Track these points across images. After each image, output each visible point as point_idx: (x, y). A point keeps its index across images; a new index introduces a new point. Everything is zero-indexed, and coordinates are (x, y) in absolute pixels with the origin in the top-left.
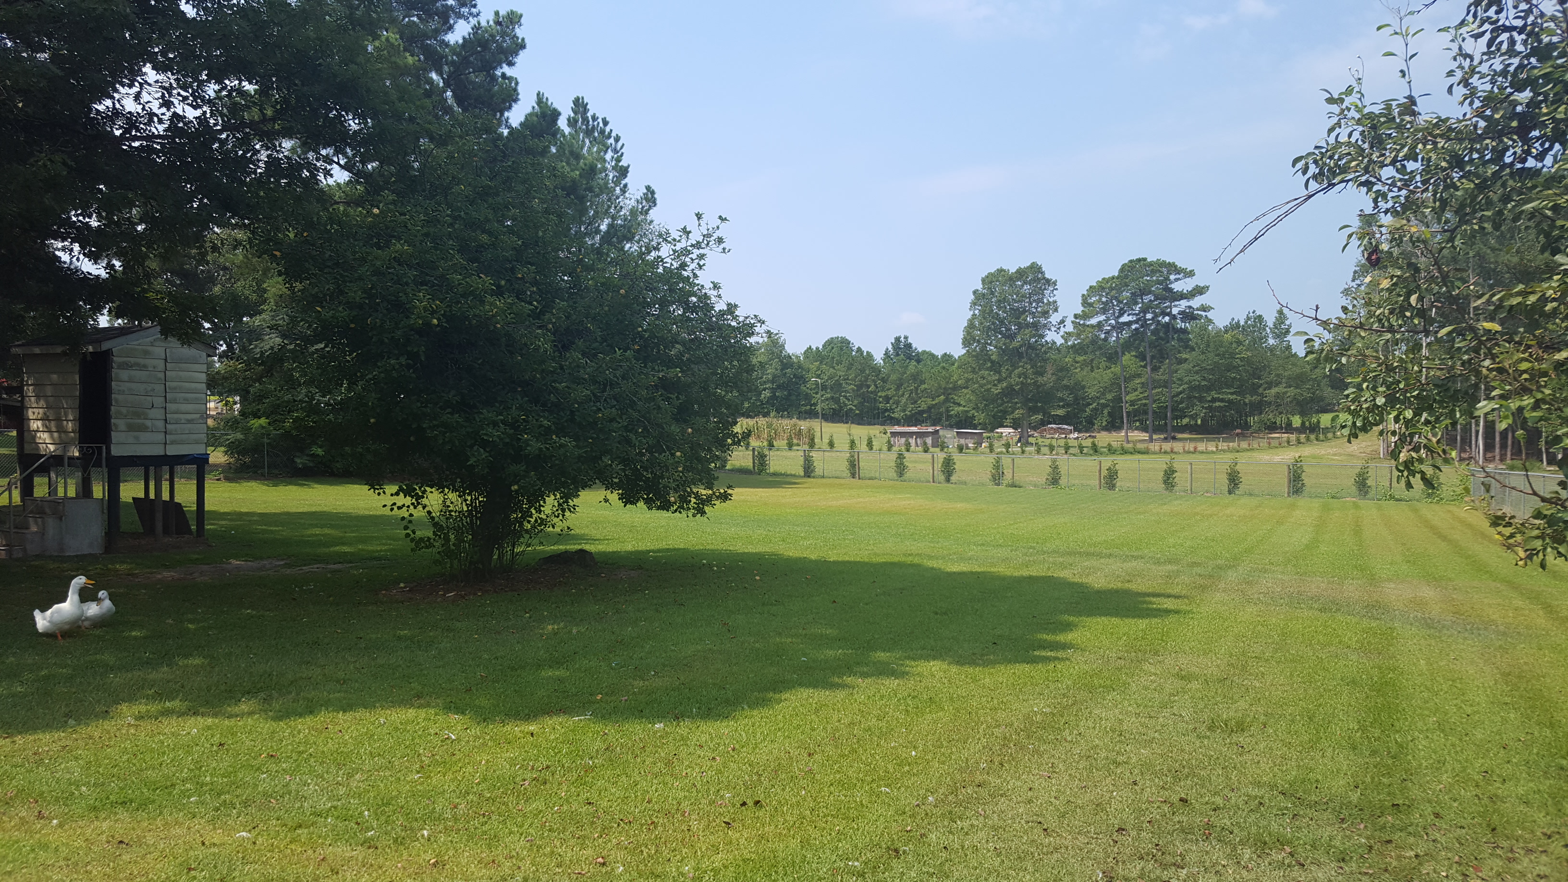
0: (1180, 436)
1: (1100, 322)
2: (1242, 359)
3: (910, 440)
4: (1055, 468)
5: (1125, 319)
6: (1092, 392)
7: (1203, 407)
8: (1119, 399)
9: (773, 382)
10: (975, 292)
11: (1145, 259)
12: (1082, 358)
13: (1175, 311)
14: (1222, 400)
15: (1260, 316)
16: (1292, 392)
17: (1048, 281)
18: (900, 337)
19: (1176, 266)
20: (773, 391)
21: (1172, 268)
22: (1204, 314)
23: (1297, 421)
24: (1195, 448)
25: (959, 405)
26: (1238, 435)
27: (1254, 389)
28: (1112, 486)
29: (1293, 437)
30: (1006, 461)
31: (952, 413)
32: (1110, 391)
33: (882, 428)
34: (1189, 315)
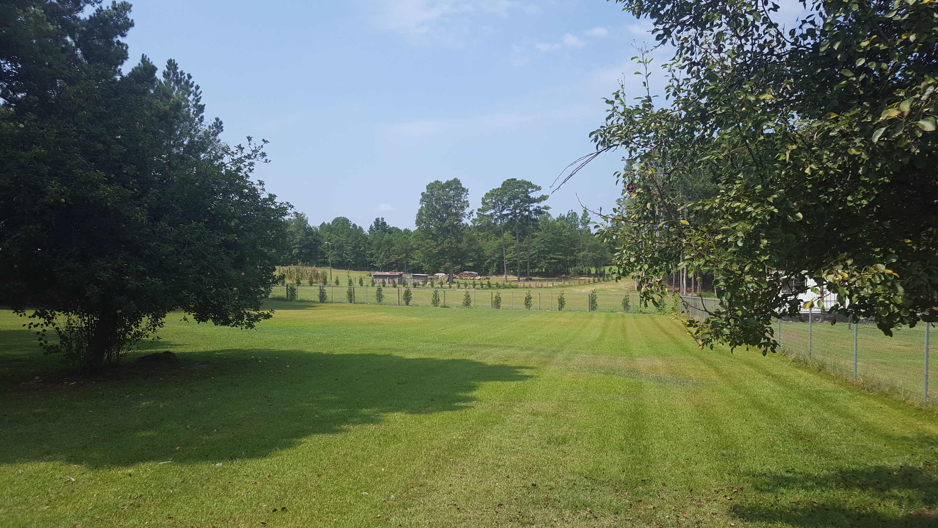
0: (534, 278)
1: (492, 214)
2: (565, 236)
3: (385, 280)
4: (468, 296)
5: (505, 212)
6: (488, 253)
7: (546, 262)
8: (502, 257)
9: (300, 244)
10: (422, 194)
11: (515, 179)
12: (482, 234)
13: (531, 209)
14: (555, 259)
15: (575, 213)
16: (591, 254)
17: (463, 189)
18: (379, 219)
19: (531, 184)
20: (300, 249)
21: (530, 185)
22: (546, 211)
23: (593, 270)
24: (542, 285)
25: (414, 259)
26: (563, 278)
27: (572, 253)
28: (498, 307)
29: (591, 279)
30: (440, 292)
31: (410, 264)
32: (497, 253)
33: (368, 272)
34: (538, 212)
